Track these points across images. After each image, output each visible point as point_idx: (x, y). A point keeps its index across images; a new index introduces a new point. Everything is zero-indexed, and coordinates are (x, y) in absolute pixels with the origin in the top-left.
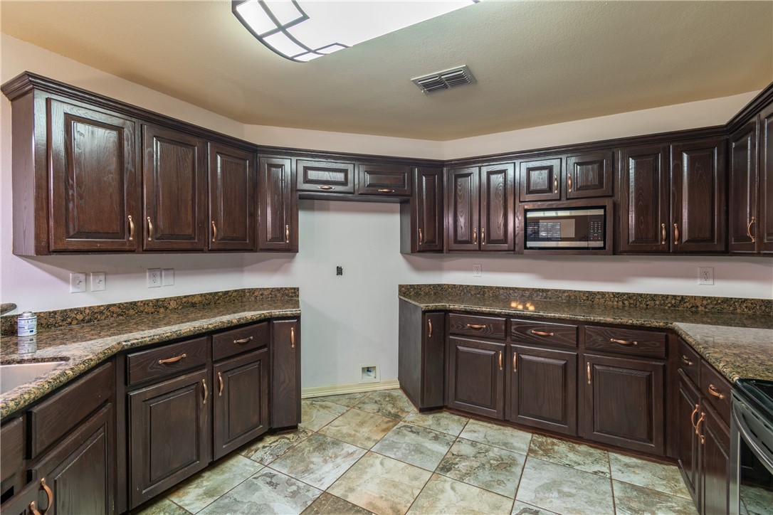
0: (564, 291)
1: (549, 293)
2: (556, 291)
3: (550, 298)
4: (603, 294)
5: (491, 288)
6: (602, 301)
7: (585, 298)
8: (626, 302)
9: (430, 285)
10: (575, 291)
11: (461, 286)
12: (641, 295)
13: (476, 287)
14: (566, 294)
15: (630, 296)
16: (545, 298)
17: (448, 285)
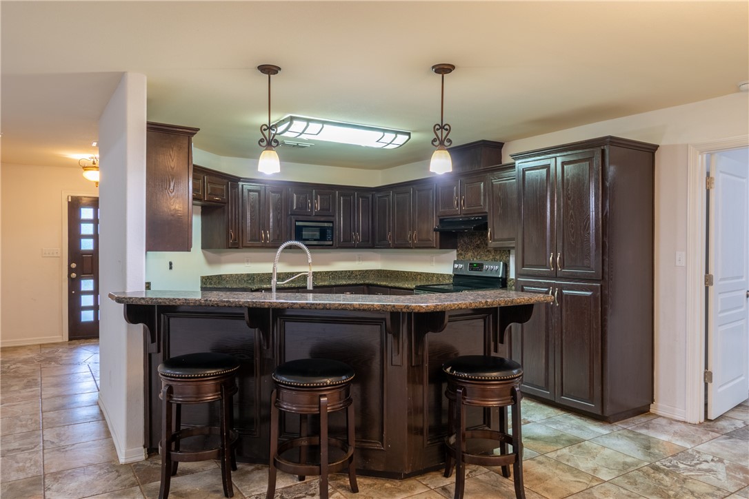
5: (259, 274)
11: (236, 275)
12: (336, 272)
13: (248, 275)
15: (333, 273)
17: (226, 275)
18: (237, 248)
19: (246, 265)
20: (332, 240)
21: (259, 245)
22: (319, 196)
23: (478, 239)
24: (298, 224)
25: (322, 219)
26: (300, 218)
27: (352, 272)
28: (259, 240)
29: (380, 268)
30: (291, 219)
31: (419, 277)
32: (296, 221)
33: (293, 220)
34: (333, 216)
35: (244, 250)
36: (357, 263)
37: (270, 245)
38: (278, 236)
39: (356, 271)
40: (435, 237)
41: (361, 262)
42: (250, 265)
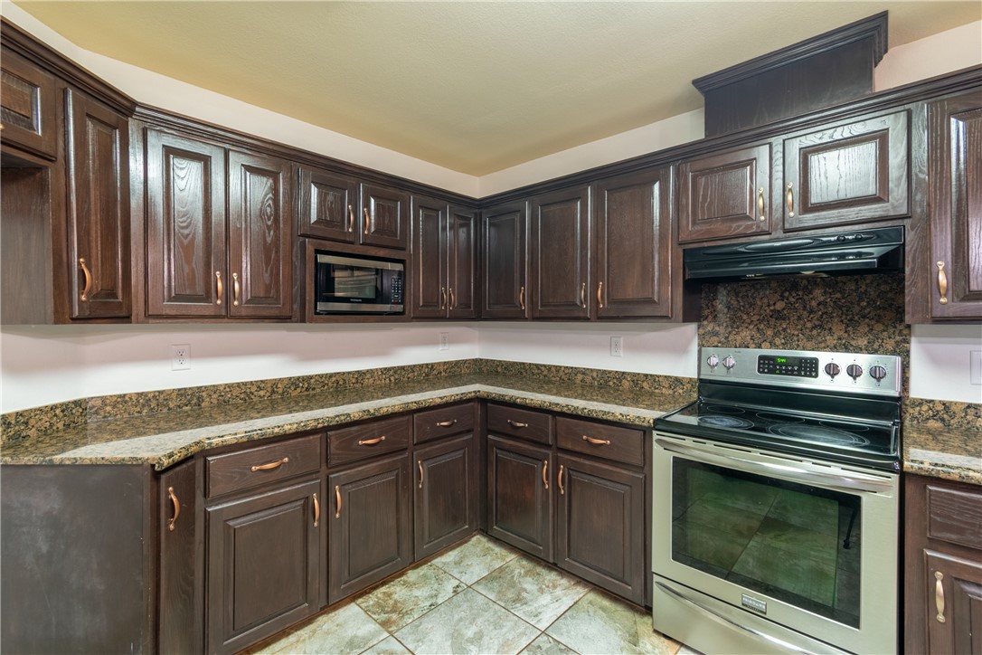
0: (331, 376)
1: (312, 381)
2: (321, 376)
3: (314, 389)
4: (371, 372)
5: (215, 388)
6: (371, 381)
7: (354, 381)
8: (392, 379)
9: (53, 408)
10: (344, 373)
11: (140, 395)
12: (403, 368)
13: (182, 393)
14: (334, 379)
16: (307, 389)
17: (103, 399)
18: (126, 319)
19: (176, 365)
20: (403, 302)
21: (206, 313)
22: (372, 201)
23: (777, 296)
24: (323, 259)
25: (381, 253)
26: (329, 246)
27: (431, 367)
28: (207, 297)
29: (477, 357)
30: (303, 246)
31: (580, 377)
32: (317, 252)
33: (310, 249)
34: (404, 249)
35: (153, 324)
36: (440, 347)
37: (244, 313)
38: (268, 288)
39: (439, 364)
40: (670, 293)
41: (447, 347)
42: (187, 364)
